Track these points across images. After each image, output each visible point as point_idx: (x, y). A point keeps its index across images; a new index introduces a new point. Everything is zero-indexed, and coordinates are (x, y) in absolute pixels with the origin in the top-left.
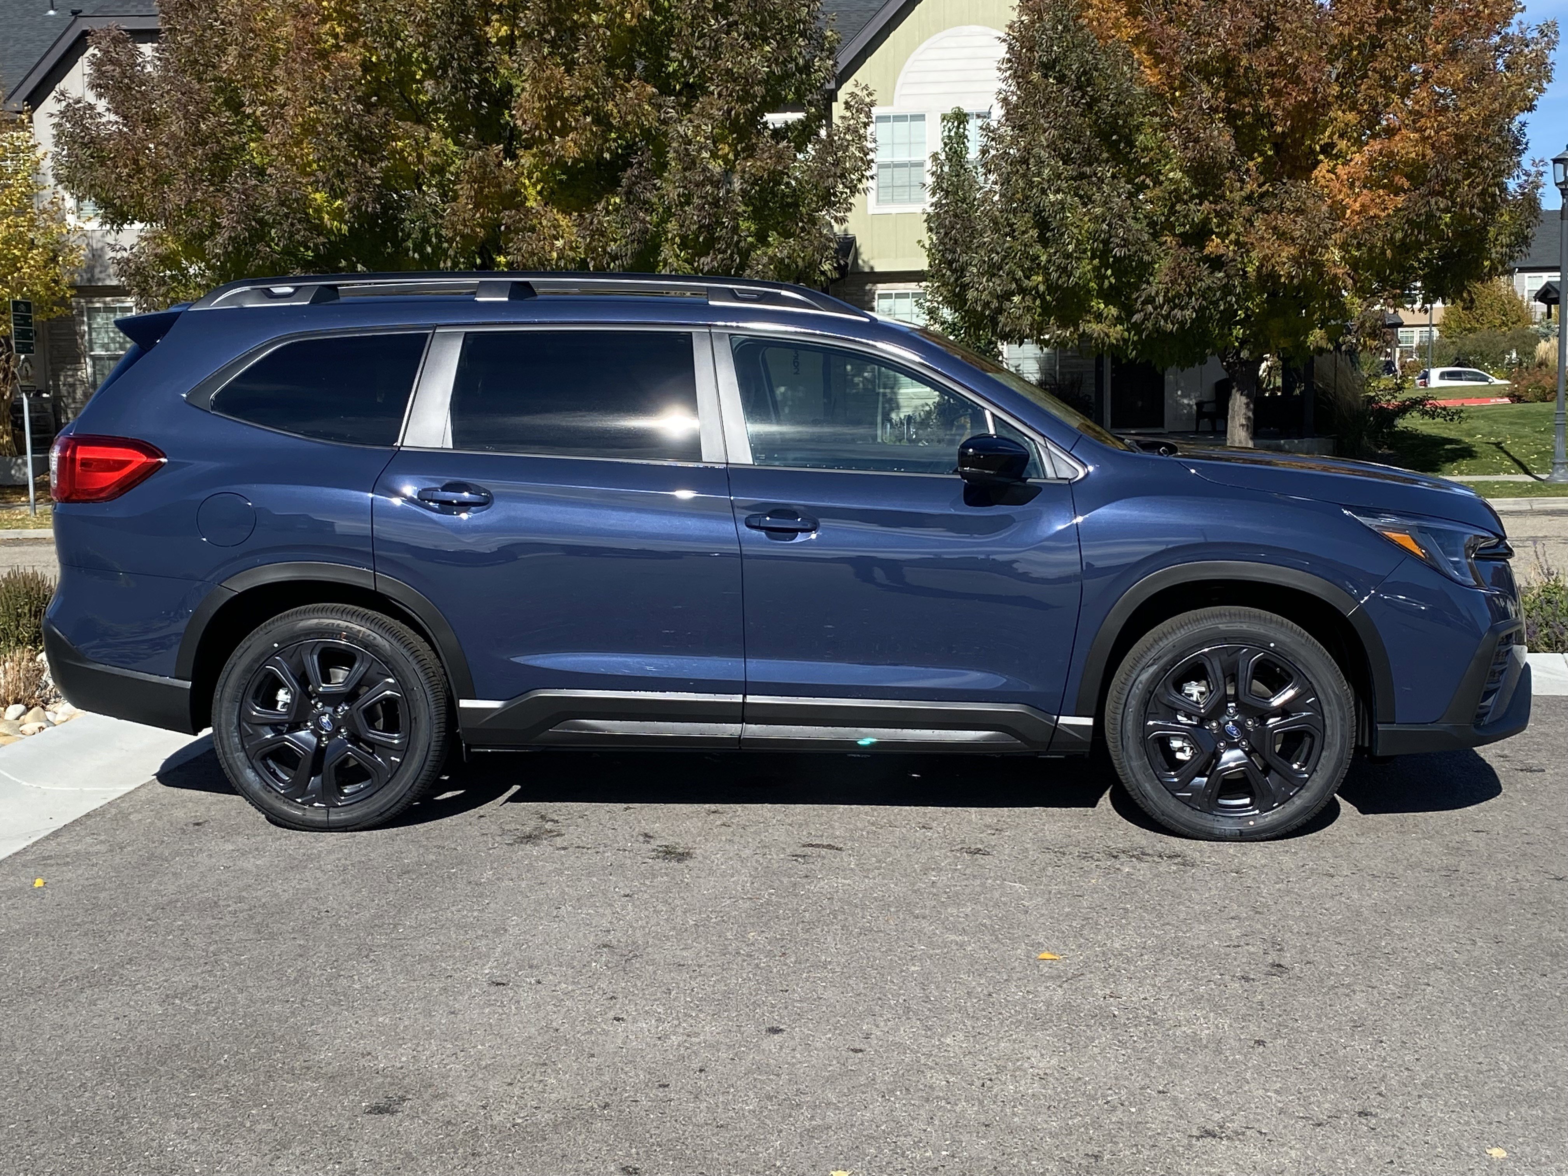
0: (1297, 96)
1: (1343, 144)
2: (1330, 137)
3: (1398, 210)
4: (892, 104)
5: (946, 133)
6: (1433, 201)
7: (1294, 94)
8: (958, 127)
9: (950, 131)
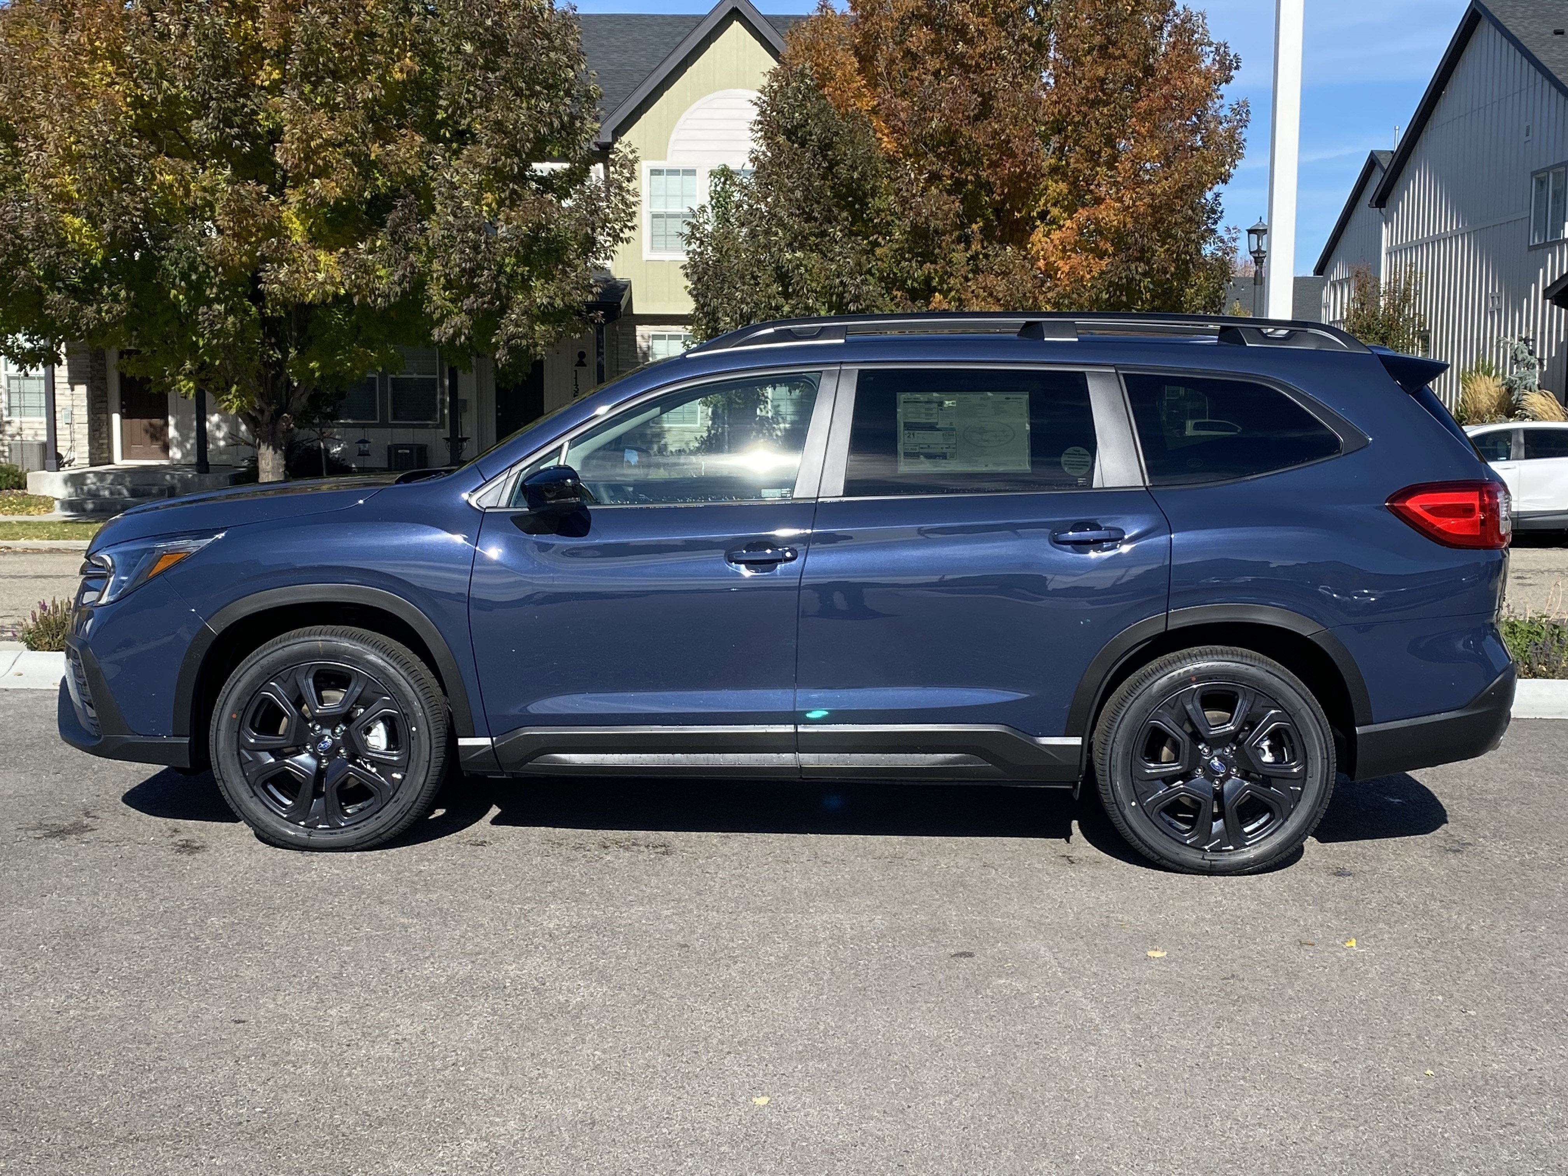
0: (1009, 168)
1: (1055, 211)
2: (1045, 204)
3: (1102, 273)
4: (665, 159)
5: (713, 188)
6: (1133, 267)
7: (1008, 165)
8: (724, 183)
9: (716, 186)
